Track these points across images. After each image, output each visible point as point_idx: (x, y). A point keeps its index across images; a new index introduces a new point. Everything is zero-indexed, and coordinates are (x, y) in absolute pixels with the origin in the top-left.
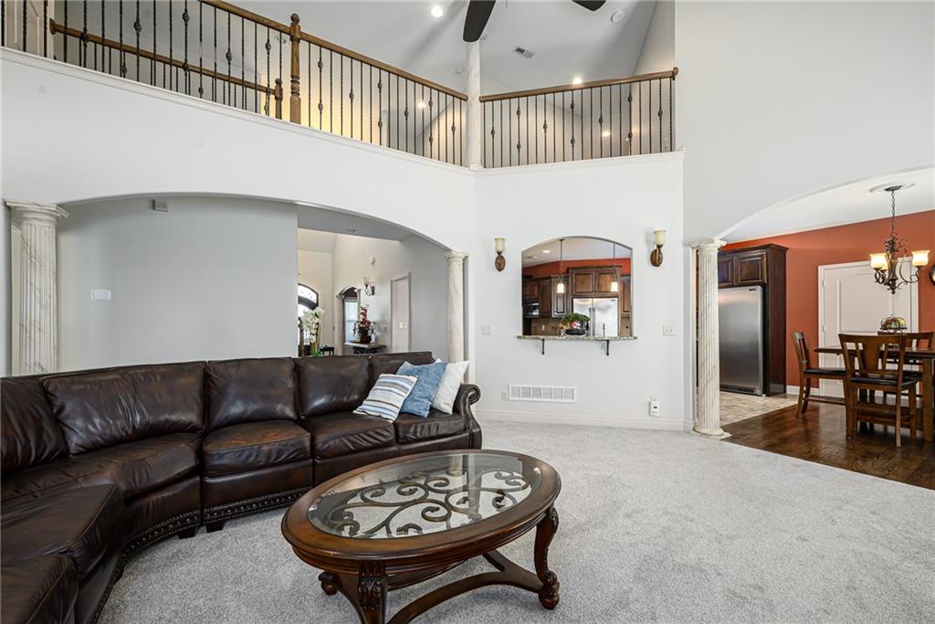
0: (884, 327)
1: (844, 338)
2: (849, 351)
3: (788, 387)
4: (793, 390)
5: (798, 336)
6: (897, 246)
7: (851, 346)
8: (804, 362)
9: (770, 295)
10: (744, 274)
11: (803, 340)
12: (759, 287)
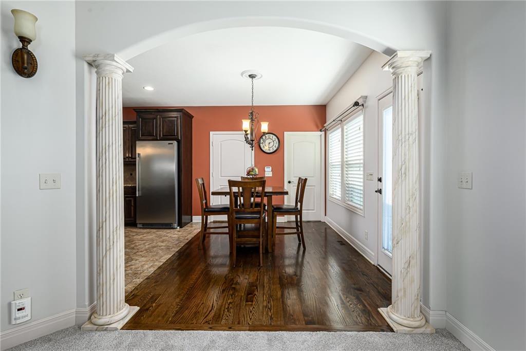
0: (248, 174)
1: (232, 183)
2: (234, 193)
3: (193, 217)
4: (197, 219)
5: (200, 182)
6: (254, 117)
7: (235, 189)
8: (204, 202)
9: (182, 150)
10: (165, 131)
11: (203, 184)
12: (175, 142)
